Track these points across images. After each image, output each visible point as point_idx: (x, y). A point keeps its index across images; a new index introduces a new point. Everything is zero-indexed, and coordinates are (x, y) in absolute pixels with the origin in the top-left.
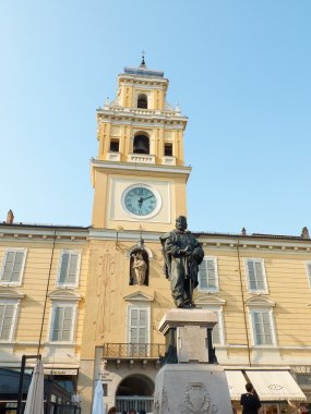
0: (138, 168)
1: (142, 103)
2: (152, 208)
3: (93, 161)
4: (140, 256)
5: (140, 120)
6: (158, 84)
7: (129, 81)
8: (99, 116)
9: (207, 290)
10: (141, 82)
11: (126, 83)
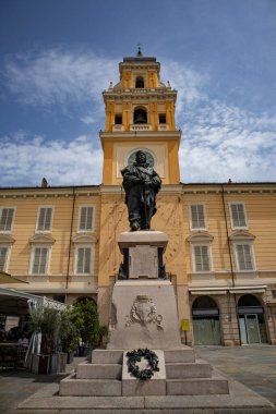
0: (138, 135)
1: (140, 83)
3: (101, 133)
5: (137, 98)
6: (151, 67)
7: (127, 67)
8: (105, 97)
9: (197, 229)
10: (137, 68)
11: (125, 70)
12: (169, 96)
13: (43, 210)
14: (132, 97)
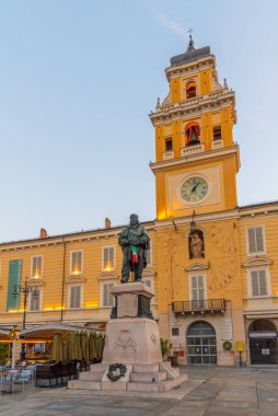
0: (189, 160)
1: (191, 92)
2: (204, 193)
3: (151, 165)
4: (196, 236)
5: (188, 111)
6: (204, 63)
7: (175, 72)
8: (152, 120)
9: (254, 254)
10: (187, 69)
11: (173, 77)
12: (225, 100)
13: (106, 250)
14: (182, 113)
